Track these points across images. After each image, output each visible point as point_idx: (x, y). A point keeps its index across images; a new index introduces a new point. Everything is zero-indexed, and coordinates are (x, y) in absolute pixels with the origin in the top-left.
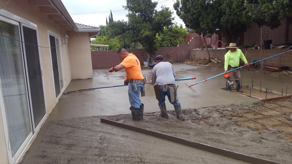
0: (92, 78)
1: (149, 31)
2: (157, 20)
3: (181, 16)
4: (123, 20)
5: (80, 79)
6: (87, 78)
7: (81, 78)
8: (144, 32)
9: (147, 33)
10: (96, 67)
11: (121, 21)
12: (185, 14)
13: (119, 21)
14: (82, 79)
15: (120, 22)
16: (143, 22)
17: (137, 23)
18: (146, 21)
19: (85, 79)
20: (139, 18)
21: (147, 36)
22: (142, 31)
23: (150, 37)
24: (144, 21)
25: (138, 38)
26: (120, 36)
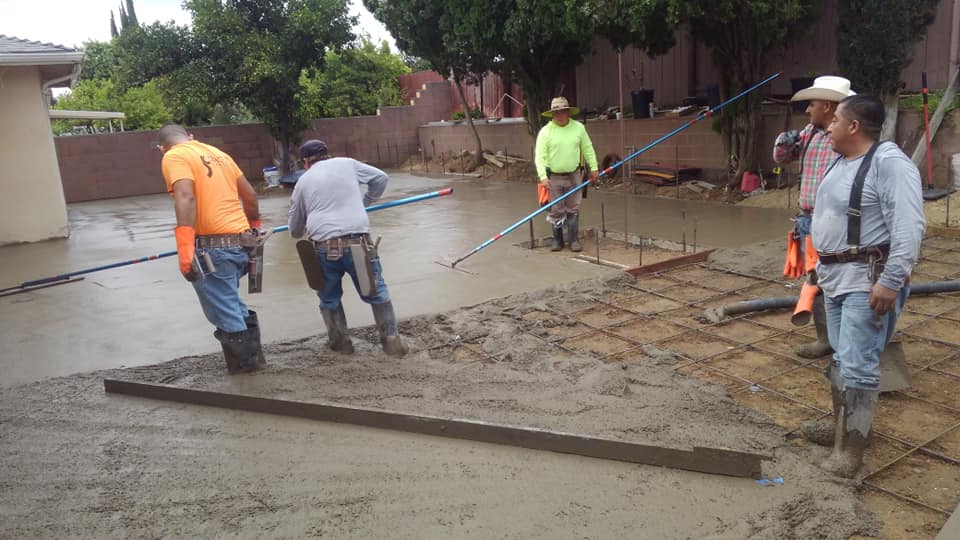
0: (65, 238)
1: (274, 60)
2: (297, 25)
3: (378, 10)
4: (173, 22)
5: (16, 244)
6: (46, 237)
7: (22, 241)
8: (255, 65)
9: (266, 68)
10: (77, 195)
11: (163, 23)
12: (392, 7)
13: (157, 24)
14: (26, 243)
15: (162, 28)
16: (248, 30)
17: (225, 31)
18: (261, 27)
19: (42, 242)
20: (232, 17)
21: (265, 80)
22: (248, 62)
23: (277, 81)
24: (251, 25)
25: (236, 85)
26: (164, 79)
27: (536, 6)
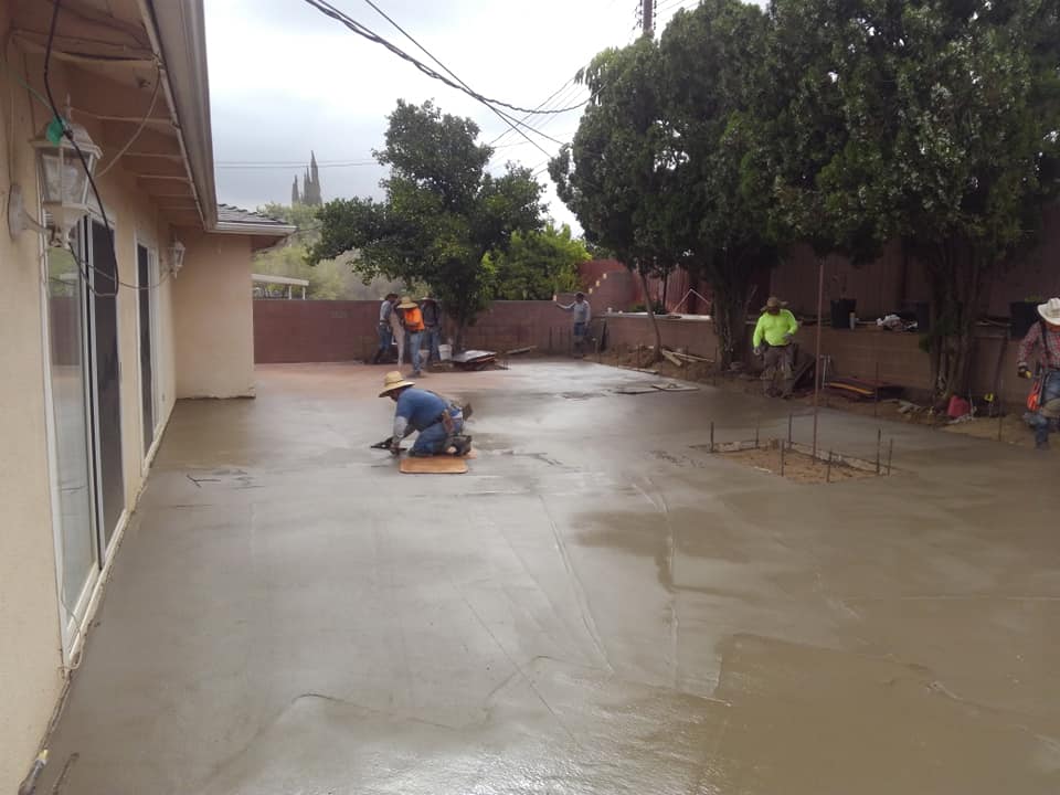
0: (252, 398)
1: (462, 243)
2: (488, 210)
3: (572, 201)
4: (371, 199)
5: (207, 399)
6: (234, 395)
7: (213, 396)
8: (445, 246)
9: (455, 249)
10: (267, 352)
11: (361, 199)
12: (586, 199)
13: (356, 199)
14: (216, 398)
15: (360, 204)
16: (440, 213)
17: (420, 212)
18: (452, 210)
19: (227, 399)
20: (428, 198)
21: (452, 261)
22: (437, 244)
23: (464, 262)
24: (444, 207)
25: (423, 264)
26: (356, 253)
27: (736, 211)
